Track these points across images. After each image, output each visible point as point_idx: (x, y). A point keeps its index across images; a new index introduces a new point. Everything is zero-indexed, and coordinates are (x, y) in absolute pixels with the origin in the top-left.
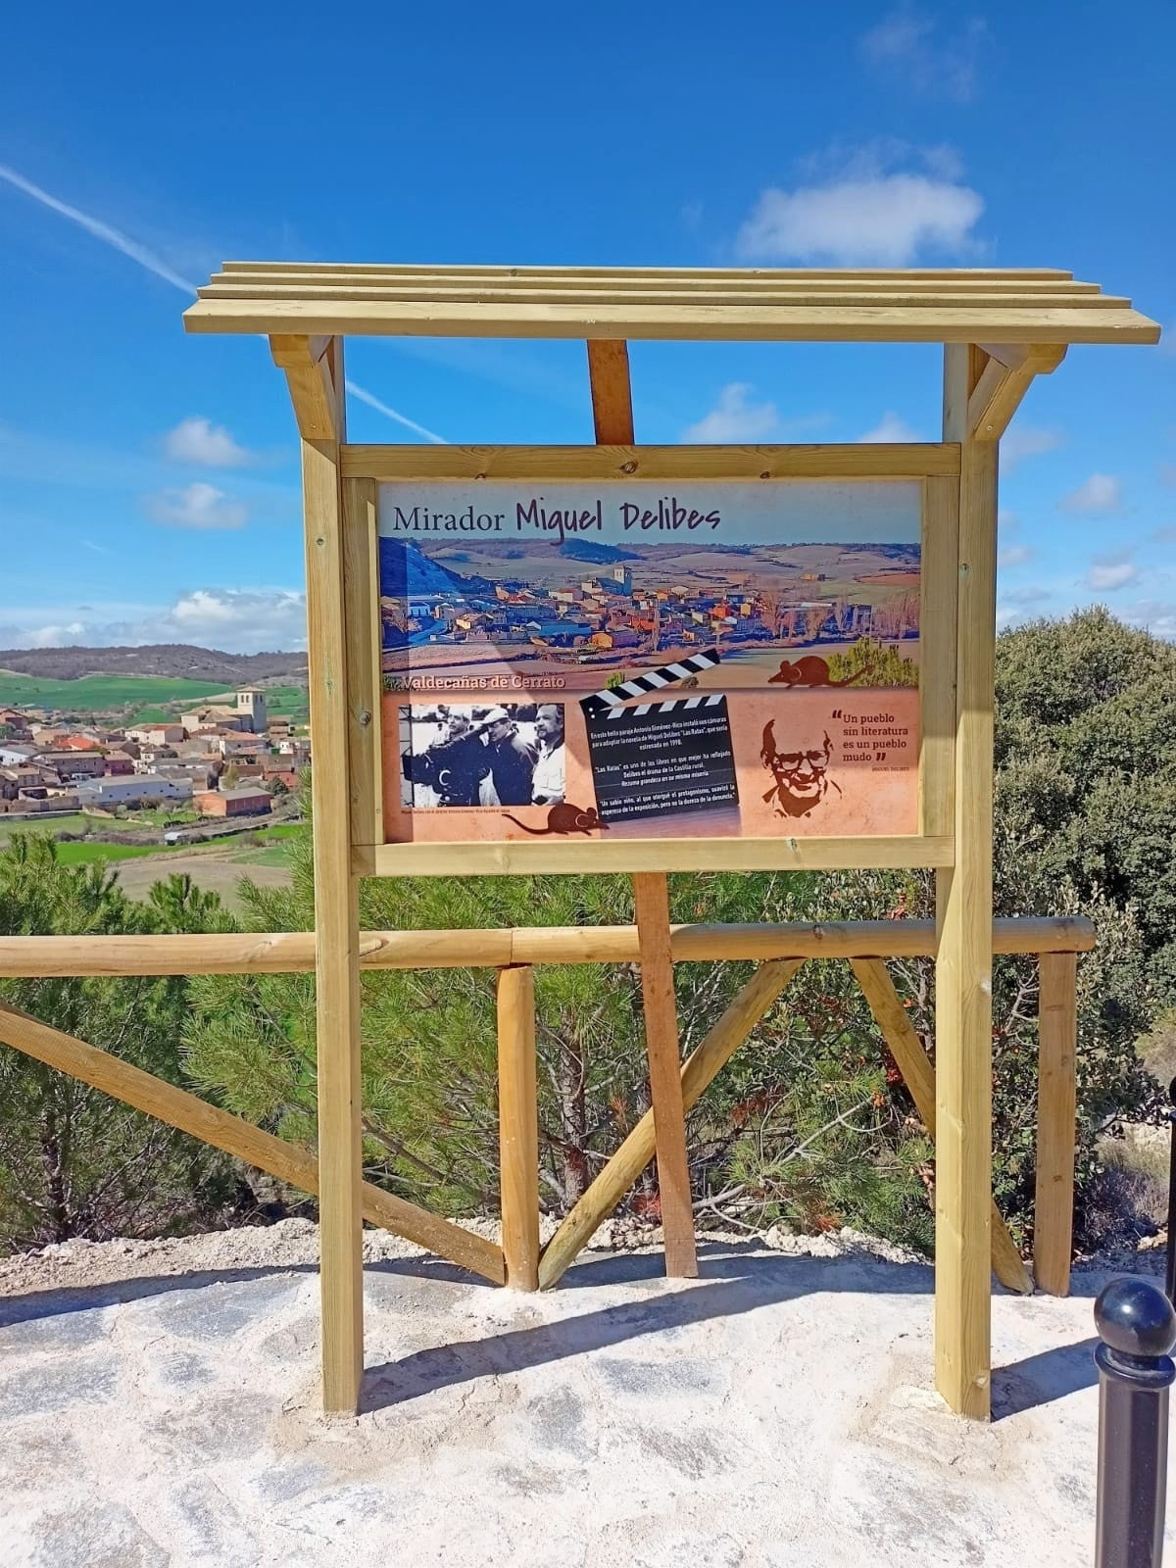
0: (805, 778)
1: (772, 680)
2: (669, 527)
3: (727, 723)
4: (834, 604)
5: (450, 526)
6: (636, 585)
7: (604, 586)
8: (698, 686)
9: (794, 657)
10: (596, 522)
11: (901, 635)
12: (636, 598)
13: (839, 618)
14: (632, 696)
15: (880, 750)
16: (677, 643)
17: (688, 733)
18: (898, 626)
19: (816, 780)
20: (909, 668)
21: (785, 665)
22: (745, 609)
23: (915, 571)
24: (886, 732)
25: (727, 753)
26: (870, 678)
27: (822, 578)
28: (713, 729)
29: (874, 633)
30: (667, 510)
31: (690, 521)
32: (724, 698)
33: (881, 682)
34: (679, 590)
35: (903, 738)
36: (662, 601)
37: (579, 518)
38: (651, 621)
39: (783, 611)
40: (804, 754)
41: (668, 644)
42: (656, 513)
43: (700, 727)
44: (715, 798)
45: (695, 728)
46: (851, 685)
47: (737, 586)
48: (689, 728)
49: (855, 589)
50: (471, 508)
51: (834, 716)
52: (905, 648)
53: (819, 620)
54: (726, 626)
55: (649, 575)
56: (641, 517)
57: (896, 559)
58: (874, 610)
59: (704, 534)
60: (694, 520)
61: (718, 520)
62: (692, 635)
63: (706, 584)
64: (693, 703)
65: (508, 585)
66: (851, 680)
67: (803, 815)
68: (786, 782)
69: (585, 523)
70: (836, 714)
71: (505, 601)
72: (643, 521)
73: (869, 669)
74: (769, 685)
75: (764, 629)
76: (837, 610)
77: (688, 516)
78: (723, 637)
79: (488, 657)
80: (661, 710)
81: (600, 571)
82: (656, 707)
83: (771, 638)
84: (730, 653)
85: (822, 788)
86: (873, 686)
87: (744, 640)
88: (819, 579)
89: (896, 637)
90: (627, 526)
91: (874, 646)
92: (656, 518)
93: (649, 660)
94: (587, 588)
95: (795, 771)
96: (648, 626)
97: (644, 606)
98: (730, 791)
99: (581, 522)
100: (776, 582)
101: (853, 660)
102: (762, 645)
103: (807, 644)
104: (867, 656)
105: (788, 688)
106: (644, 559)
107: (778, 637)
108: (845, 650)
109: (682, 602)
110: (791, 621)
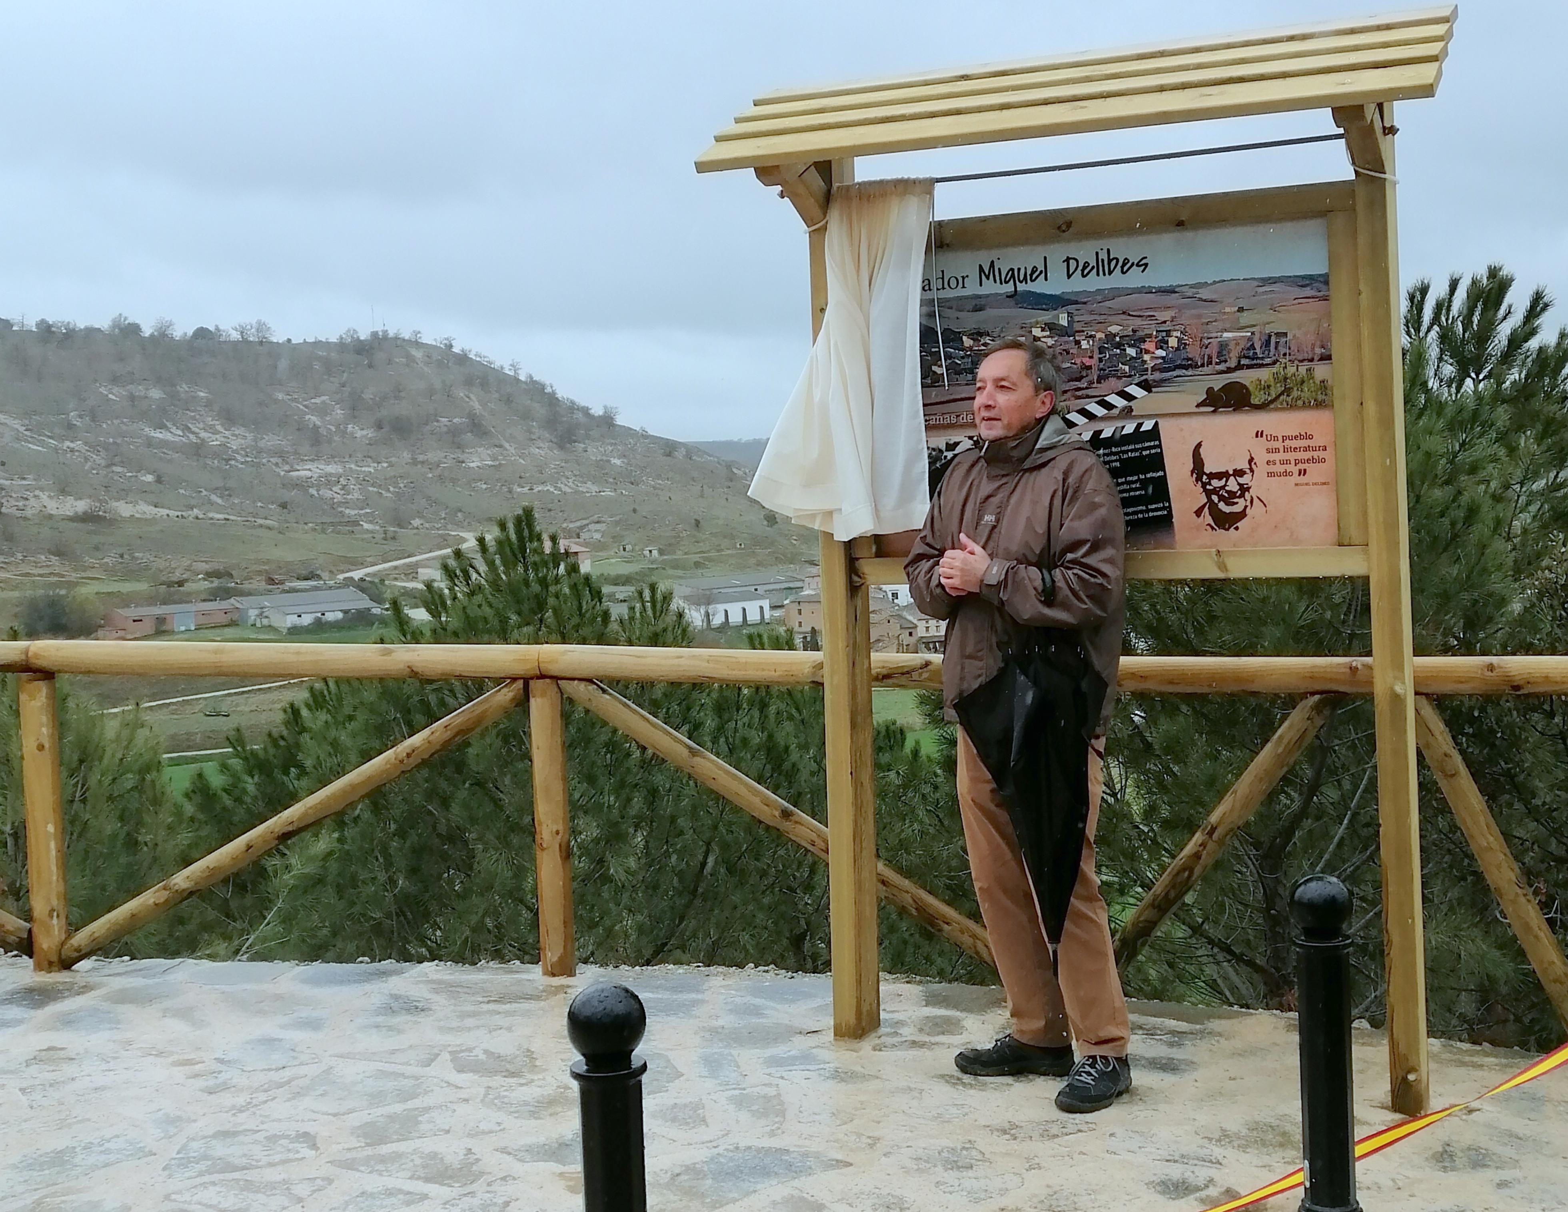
0: (1232, 494)
1: (1198, 406)
2: (1104, 274)
3: (1160, 446)
4: (1253, 333)
5: (927, 288)
6: (1077, 327)
7: (1050, 330)
8: (1133, 414)
9: (1218, 383)
10: (1043, 275)
11: (1316, 358)
12: (1077, 338)
13: (1257, 346)
14: (1077, 425)
15: (1301, 466)
16: (1114, 376)
17: (1125, 456)
18: (1313, 349)
19: (1242, 496)
20: (1326, 388)
21: (1210, 391)
22: (1173, 342)
23: (1326, 299)
24: (1306, 449)
25: (1161, 473)
26: (1289, 399)
27: (1241, 310)
28: (1148, 452)
29: (1292, 357)
30: (1103, 261)
31: (1122, 267)
32: (1156, 424)
33: (1300, 403)
34: (1114, 329)
35: (1322, 454)
36: (1100, 339)
37: (1029, 272)
38: (1091, 357)
39: (1206, 342)
40: (1231, 472)
41: (1106, 377)
42: (1093, 263)
43: (1135, 450)
44: (1151, 514)
45: (1132, 451)
46: (1272, 406)
47: (1165, 322)
48: (1127, 452)
49: (1272, 319)
50: (943, 272)
51: (1257, 436)
52: (1321, 371)
53: (1239, 348)
54: (1157, 358)
55: (1087, 318)
56: (1080, 268)
57: (1308, 288)
58: (1290, 336)
59: (1135, 279)
60: (1126, 266)
61: (1146, 265)
62: (1127, 368)
63: (1138, 322)
64: (1130, 428)
65: (973, 334)
66: (1272, 401)
67: (1232, 528)
68: (1215, 498)
69: (1034, 276)
70: (1259, 434)
71: (971, 348)
72: (1083, 271)
73: (1287, 391)
74: (1197, 410)
75: (1189, 359)
76: (1256, 338)
77: (1120, 264)
78: (1154, 369)
79: (959, 397)
80: (1101, 437)
81: (1046, 317)
82: (1097, 434)
83: (1196, 366)
84: (1160, 383)
85: (1248, 503)
86: (1292, 407)
87: (1174, 370)
88: (1238, 311)
89: (1312, 360)
90: (1069, 276)
91: (1291, 370)
92: (1093, 267)
93: (1090, 392)
94: (1036, 332)
95: (1223, 488)
96: (1088, 362)
97: (1084, 344)
98: (1164, 508)
99: (1031, 275)
100: (1199, 316)
101: (1272, 384)
102: (1190, 373)
103: (1229, 370)
104: (1286, 379)
105: (1214, 411)
106: (1085, 303)
107: (1203, 365)
108: (1264, 374)
109: (1118, 339)
110: (1213, 350)
